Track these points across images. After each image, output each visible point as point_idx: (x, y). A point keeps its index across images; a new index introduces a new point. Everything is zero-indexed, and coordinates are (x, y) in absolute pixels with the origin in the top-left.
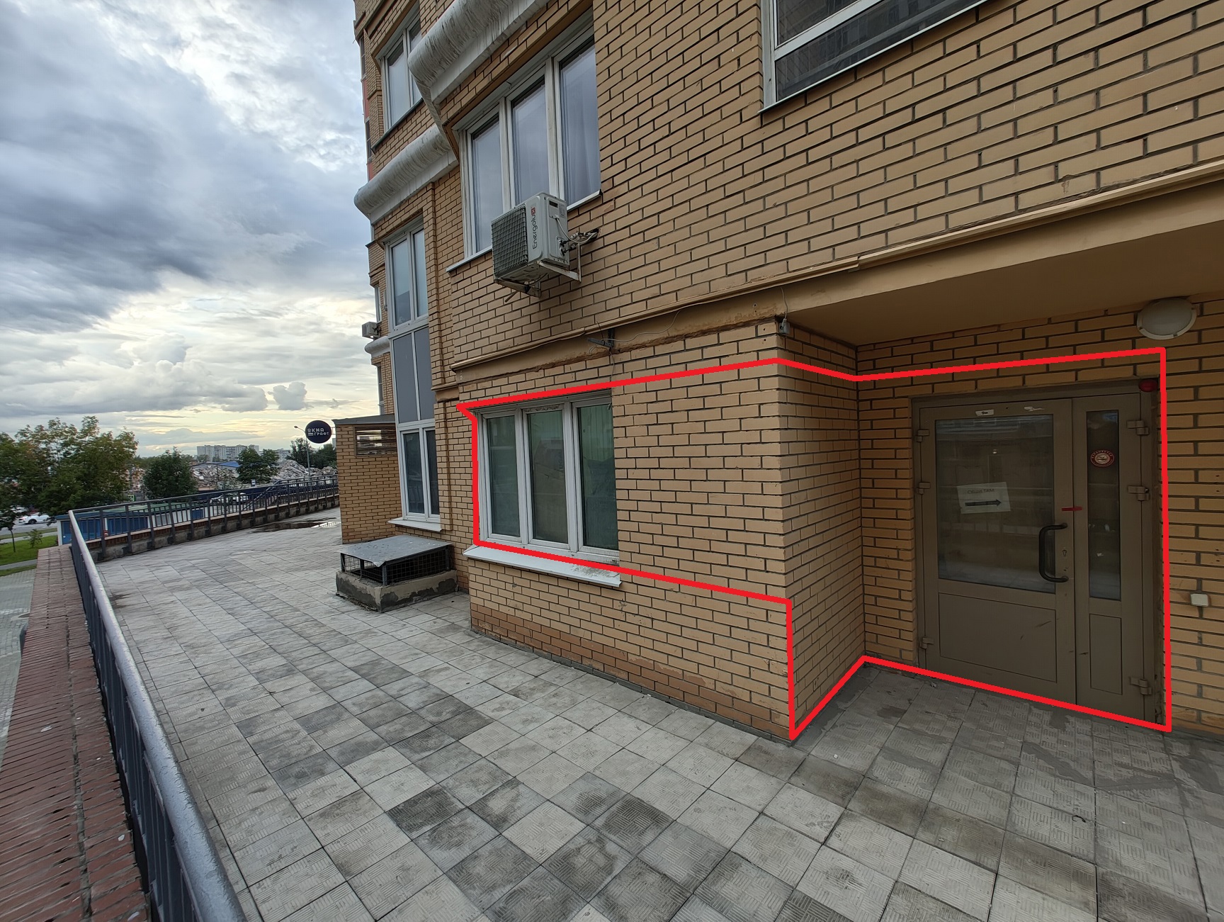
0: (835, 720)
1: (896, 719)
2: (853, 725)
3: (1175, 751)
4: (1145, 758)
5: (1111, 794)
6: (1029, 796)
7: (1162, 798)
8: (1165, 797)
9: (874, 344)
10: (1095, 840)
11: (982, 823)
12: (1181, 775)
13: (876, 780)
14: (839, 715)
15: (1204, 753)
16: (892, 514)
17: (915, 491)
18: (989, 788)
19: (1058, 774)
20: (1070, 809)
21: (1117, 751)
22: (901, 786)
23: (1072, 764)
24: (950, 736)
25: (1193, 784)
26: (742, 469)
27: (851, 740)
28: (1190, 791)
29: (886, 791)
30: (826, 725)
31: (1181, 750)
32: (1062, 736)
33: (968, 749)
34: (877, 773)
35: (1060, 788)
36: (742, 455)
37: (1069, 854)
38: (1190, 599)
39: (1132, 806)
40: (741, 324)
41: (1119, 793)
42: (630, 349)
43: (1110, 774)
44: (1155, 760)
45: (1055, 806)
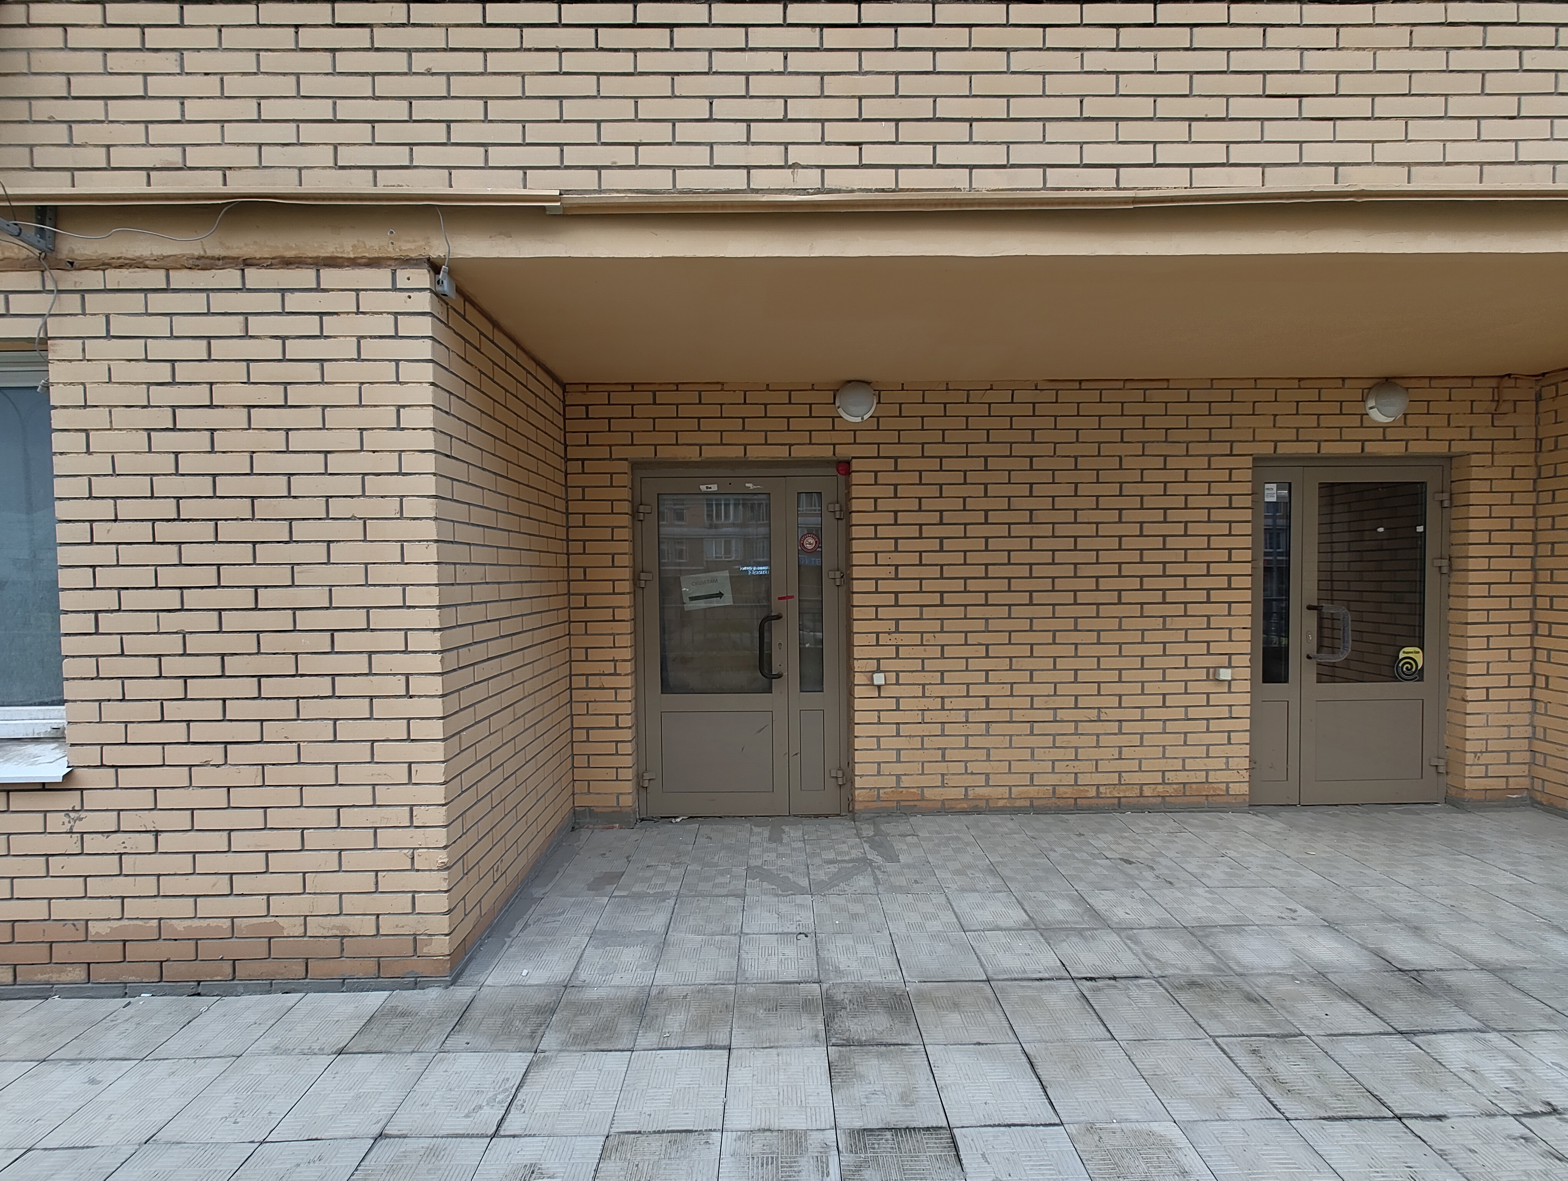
0: (527, 916)
1: (610, 888)
2: (554, 915)
3: (865, 834)
4: (844, 848)
5: (825, 895)
6: (756, 930)
7: (861, 883)
8: (863, 882)
9: (588, 385)
10: (817, 954)
11: (712, 987)
12: (872, 855)
13: (582, 987)
14: (534, 907)
15: (883, 828)
16: (608, 614)
17: (635, 584)
18: (718, 938)
19: (780, 892)
20: (793, 929)
21: (823, 849)
22: (616, 980)
23: (790, 876)
24: (673, 888)
25: (879, 860)
26: (365, 520)
27: (550, 939)
28: (879, 868)
29: (595, 997)
30: (512, 929)
31: (868, 831)
32: (781, 850)
33: (695, 896)
34: (584, 975)
35: (783, 908)
36: (363, 495)
37: (797, 982)
38: (872, 679)
39: (840, 901)
40: (364, 260)
41: (831, 891)
42: (103, 265)
43: (821, 875)
44: (852, 847)
45: (780, 931)
